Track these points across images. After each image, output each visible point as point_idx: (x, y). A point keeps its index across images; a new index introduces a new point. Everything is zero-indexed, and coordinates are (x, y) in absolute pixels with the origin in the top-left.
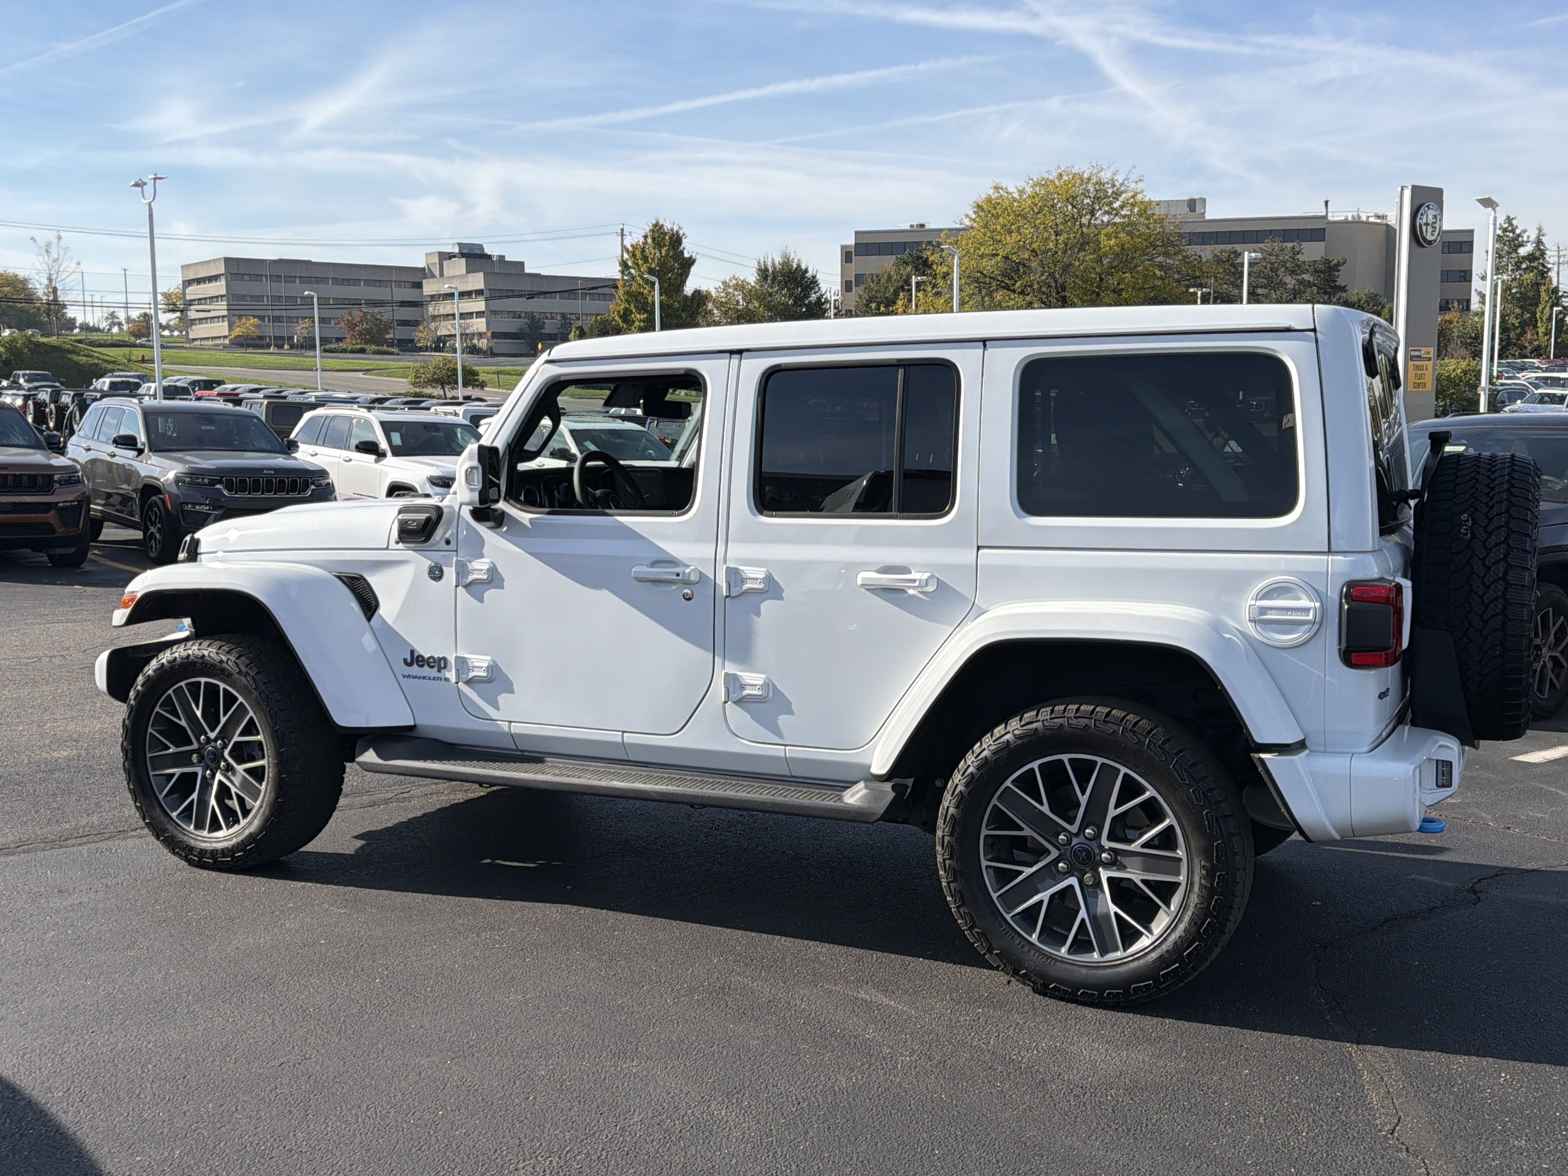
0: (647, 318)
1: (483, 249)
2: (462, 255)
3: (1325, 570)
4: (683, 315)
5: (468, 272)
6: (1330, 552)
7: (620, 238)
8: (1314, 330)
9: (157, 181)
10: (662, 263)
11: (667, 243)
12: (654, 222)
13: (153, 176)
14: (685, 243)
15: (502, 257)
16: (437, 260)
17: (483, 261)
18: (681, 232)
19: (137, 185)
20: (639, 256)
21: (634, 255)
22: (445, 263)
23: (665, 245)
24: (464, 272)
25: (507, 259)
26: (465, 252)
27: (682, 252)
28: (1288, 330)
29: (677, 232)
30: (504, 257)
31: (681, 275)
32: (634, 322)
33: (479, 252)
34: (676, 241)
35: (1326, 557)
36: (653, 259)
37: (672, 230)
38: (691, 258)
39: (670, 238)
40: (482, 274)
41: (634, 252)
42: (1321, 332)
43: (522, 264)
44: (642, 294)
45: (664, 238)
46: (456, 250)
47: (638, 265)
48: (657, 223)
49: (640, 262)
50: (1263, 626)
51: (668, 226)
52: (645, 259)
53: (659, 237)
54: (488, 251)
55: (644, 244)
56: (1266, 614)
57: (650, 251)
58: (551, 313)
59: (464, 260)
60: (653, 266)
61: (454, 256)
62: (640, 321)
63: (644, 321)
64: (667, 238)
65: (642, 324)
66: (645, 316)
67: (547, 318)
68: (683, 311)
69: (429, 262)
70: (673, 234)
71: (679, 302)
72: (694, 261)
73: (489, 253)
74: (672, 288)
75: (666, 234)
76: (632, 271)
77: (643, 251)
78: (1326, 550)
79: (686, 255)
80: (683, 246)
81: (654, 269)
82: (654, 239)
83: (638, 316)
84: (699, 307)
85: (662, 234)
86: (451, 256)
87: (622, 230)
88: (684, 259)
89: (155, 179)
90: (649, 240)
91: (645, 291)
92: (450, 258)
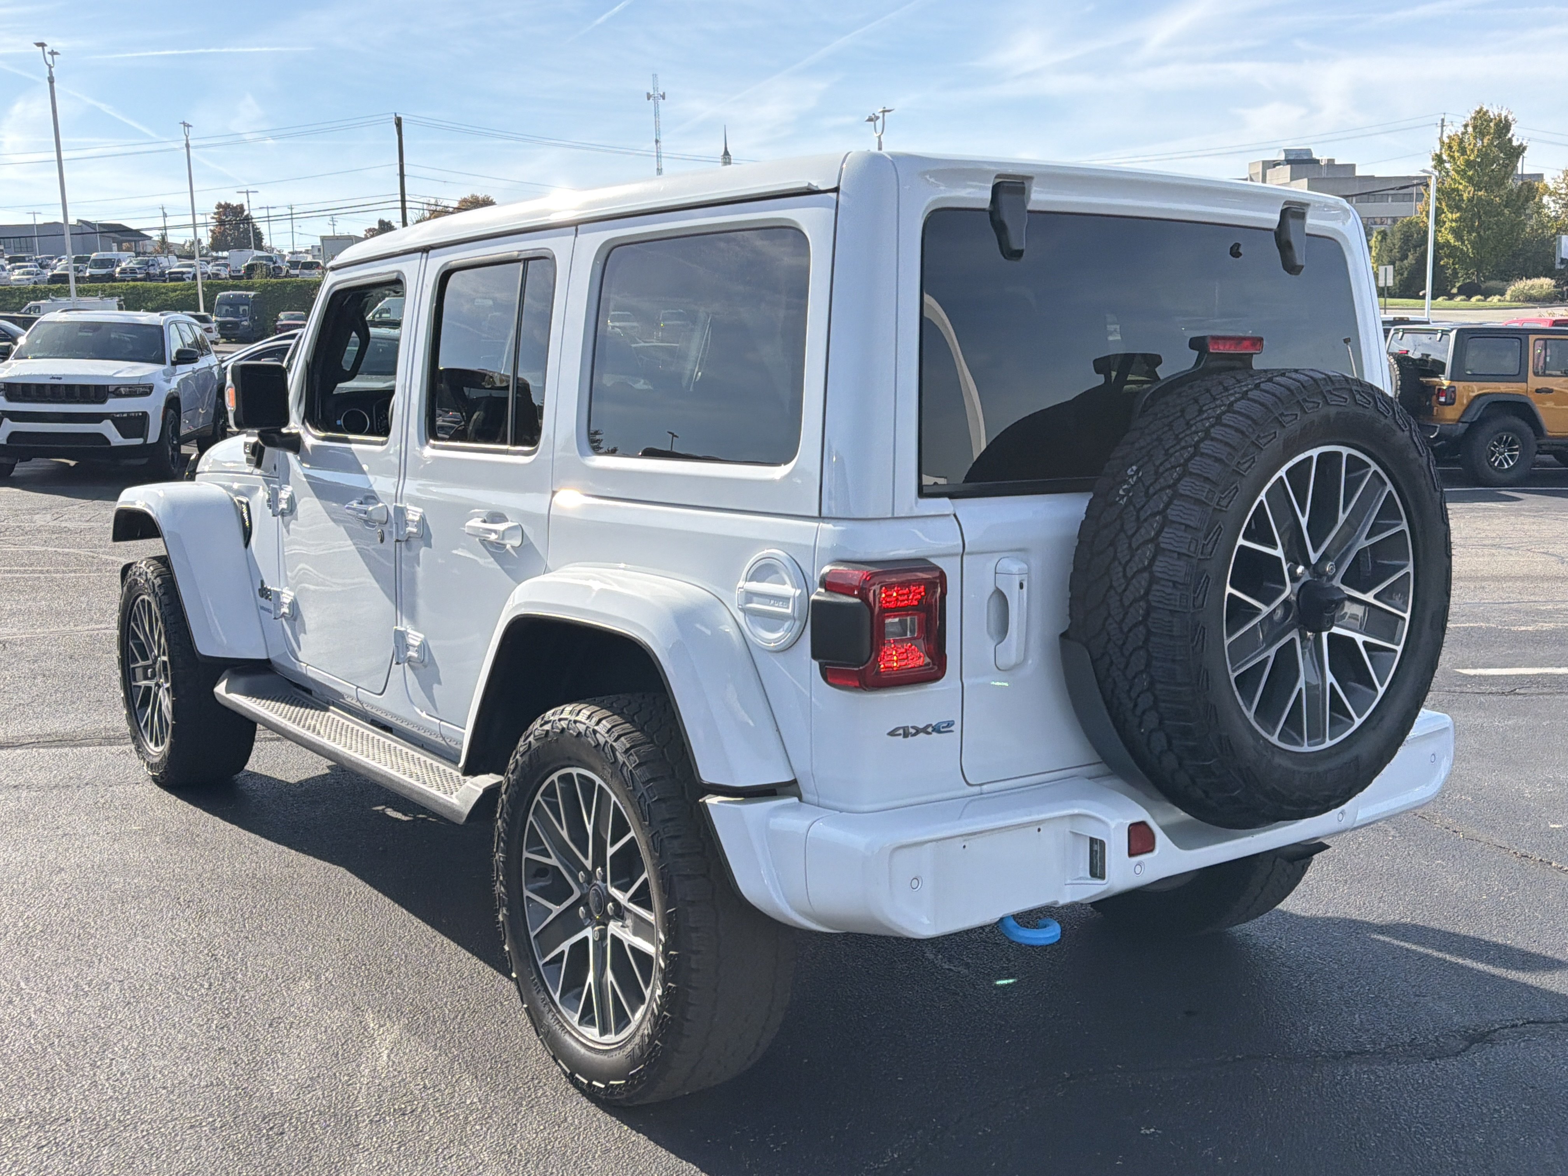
0: (1460, 218)
1: (1311, 154)
2: (1288, 162)
3: (813, 544)
4: (1506, 211)
5: (1292, 179)
6: (820, 518)
7: (1439, 129)
8: (836, 190)
9: (886, 114)
10: (1483, 154)
11: (1492, 131)
12: (1478, 109)
13: (881, 110)
14: (1514, 129)
15: (1331, 162)
16: (1260, 169)
17: (1310, 166)
18: (1510, 118)
19: (870, 120)
20: (1455, 147)
21: (1450, 147)
22: (1268, 172)
23: (1488, 133)
24: (1288, 180)
25: (1337, 163)
26: (1291, 158)
27: (1510, 140)
28: (810, 191)
29: (1506, 117)
30: (1333, 160)
31: (1506, 166)
32: (1444, 222)
33: (1306, 157)
34: (1504, 128)
35: (815, 525)
36: (1472, 150)
37: (1500, 115)
38: (1521, 145)
39: (1496, 125)
40: (1306, 180)
41: (1450, 143)
42: (845, 194)
43: (1352, 167)
44: (1457, 190)
45: (1488, 125)
46: (1282, 157)
47: (1453, 157)
48: (1481, 109)
49: (1457, 154)
50: (752, 618)
51: (1493, 112)
52: (1463, 151)
53: (1482, 124)
54: (1316, 156)
55: (1463, 134)
56: (751, 602)
57: (1469, 140)
58: (1381, 218)
59: (1288, 167)
60: (1472, 158)
61: (1279, 164)
62: (1452, 221)
63: (1456, 221)
64: (1492, 124)
65: (1454, 224)
66: (1458, 215)
67: (1375, 223)
68: (1506, 207)
69: (1252, 172)
70: (1500, 121)
71: (1501, 196)
72: (1524, 149)
73: (1317, 158)
74: (1493, 181)
75: (1491, 121)
76: (1447, 165)
77: (1461, 141)
78: (816, 514)
79: (1515, 143)
80: (1511, 132)
81: (1474, 161)
82: (1475, 128)
83: (1450, 215)
84: (1527, 200)
85: (1485, 120)
86: (1275, 164)
87: (1443, 120)
88: (1512, 147)
89: (884, 112)
90: (1470, 129)
91: (1461, 187)
92: (1275, 166)
